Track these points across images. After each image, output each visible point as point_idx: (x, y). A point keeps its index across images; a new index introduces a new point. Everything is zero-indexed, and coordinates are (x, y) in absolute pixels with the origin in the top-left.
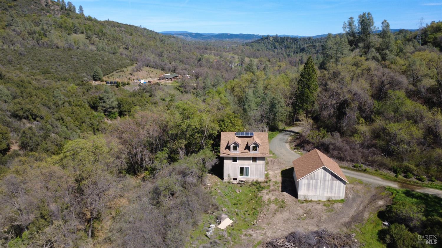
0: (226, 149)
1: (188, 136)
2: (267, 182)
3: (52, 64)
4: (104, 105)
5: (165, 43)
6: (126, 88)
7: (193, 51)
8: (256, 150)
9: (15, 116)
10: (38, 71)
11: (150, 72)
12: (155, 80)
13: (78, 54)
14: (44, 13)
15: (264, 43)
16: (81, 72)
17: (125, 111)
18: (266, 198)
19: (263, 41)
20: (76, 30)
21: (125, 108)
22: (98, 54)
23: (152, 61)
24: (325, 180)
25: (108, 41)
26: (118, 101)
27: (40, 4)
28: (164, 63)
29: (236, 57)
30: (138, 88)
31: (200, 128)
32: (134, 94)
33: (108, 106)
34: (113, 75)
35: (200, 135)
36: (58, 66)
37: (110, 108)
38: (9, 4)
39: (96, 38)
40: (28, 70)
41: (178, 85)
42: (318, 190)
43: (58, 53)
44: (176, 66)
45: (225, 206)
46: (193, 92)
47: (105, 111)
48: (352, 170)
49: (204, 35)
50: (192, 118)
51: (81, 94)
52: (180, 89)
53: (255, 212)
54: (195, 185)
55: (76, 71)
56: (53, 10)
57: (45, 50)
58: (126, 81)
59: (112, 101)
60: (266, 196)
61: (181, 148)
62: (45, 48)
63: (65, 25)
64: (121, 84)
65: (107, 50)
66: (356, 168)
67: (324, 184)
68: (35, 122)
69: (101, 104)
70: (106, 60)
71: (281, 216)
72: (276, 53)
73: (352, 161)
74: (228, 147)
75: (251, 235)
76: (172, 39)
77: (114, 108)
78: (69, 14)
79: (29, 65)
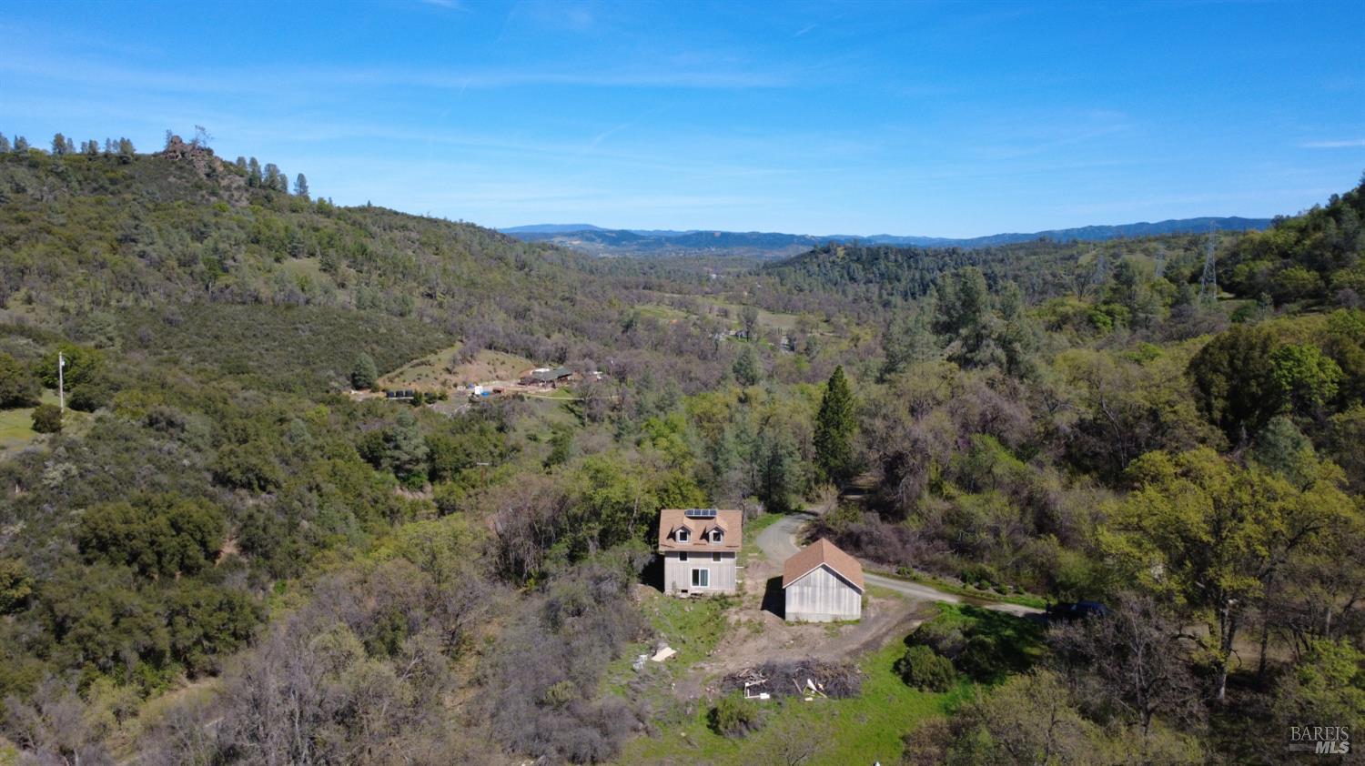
0: (668, 538)
1: (604, 516)
2: (738, 596)
3: (250, 346)
4: (397, 453)
5: (533, 273)
6: (437, 407)
7: (611, 294)
8: (719, 540)
9: (222, 480)
10: (216, 367)
11: (498, 363)
12: (511, 387)
13: (312, 320)
14: (203, 196)
15: (819, 266)
16: (322, 368)
17: (444, 469)
18: (733, 618)
19: (817, 257)
20: (296, 248)
21: (446, 460)
22: (362, 318)
23: (502, 333)
24: (827, 587)
25: (380, 276)
26: (427, 443)
27: (193, 173)
28: (534, 338)
29: (734, 308)
30: (468, 406)
31: (626, 502)
32: (462, 425)
33: (406, 457)
34: (402, 373)
35: (624, 515)
36: (263, 352)
37: (410, 462)
38: (111, 175)
39: (349, 267)
40: (193, 364)
41: (571, 399)
42: (818, 604)
43: (261, 316)
44: (564, 346)
45: (664, 631)
46: (610, 417)
47: (397, 469)
48: (894, 577)
49: (643, 238)
50: (612, 486)
51: (339, 428)
52: (576, 408)
53: (712, 639)
54: (615, 598)
55: (307, 363)
56: (228, 188)
57: (228, 310)
58: (437, 389)
59: (415, 444)
60: (733, 616)
61: (592, 537)
62: (227, 302)
63: (268, 233)
64: (424, 398)
65: (383, 306)
66: (902, 576)
67: (827, 594)
68: (264, 495)
69: (388, 453)
70: (382, 334)
71: (754, 644)
72: (851, 298)
73: (898, 562)
74: (672, 535)
75: (702, 668)
76: (549, 252)
77: (417, 461)
78: (268, 199)
79: (192, 350)
